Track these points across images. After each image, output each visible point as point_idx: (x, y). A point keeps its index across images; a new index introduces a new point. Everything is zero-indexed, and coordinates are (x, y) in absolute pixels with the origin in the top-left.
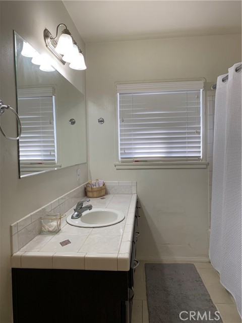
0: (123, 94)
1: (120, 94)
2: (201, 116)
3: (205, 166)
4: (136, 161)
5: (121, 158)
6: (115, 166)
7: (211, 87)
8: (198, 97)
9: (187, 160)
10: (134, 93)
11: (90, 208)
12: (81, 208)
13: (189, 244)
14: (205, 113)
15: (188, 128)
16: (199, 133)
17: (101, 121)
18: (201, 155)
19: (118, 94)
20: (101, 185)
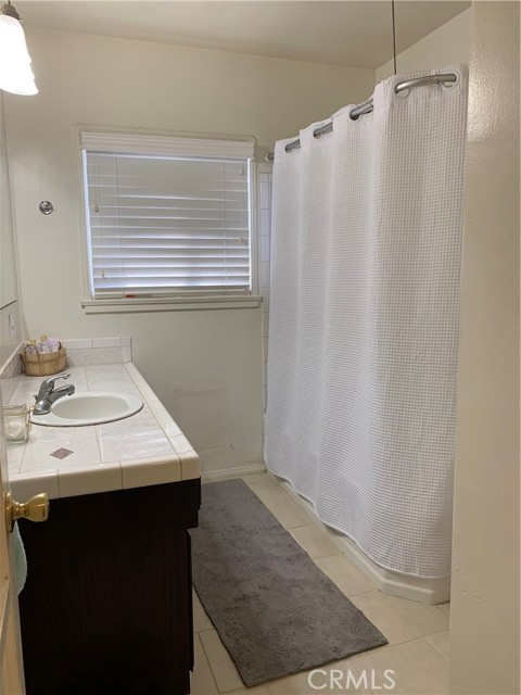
0: (94, 152)
1: (87, 152)
2: (249, 210)
3: (256, 304)
4: (128, 296)
5: (97, 290)
6: (83, 307)
7: (265, 156)
8: (244, 173)
9: (226, 294)
10: (118, 153)
11: (70, 390)
12: (51, 392)
13: (231, 446)
14: (256, 206)
15: (228, 233)
16: (246, 243)
17: (46, 208)
18: (250, 283)
19: (84, 151)
20: (55, 350)
